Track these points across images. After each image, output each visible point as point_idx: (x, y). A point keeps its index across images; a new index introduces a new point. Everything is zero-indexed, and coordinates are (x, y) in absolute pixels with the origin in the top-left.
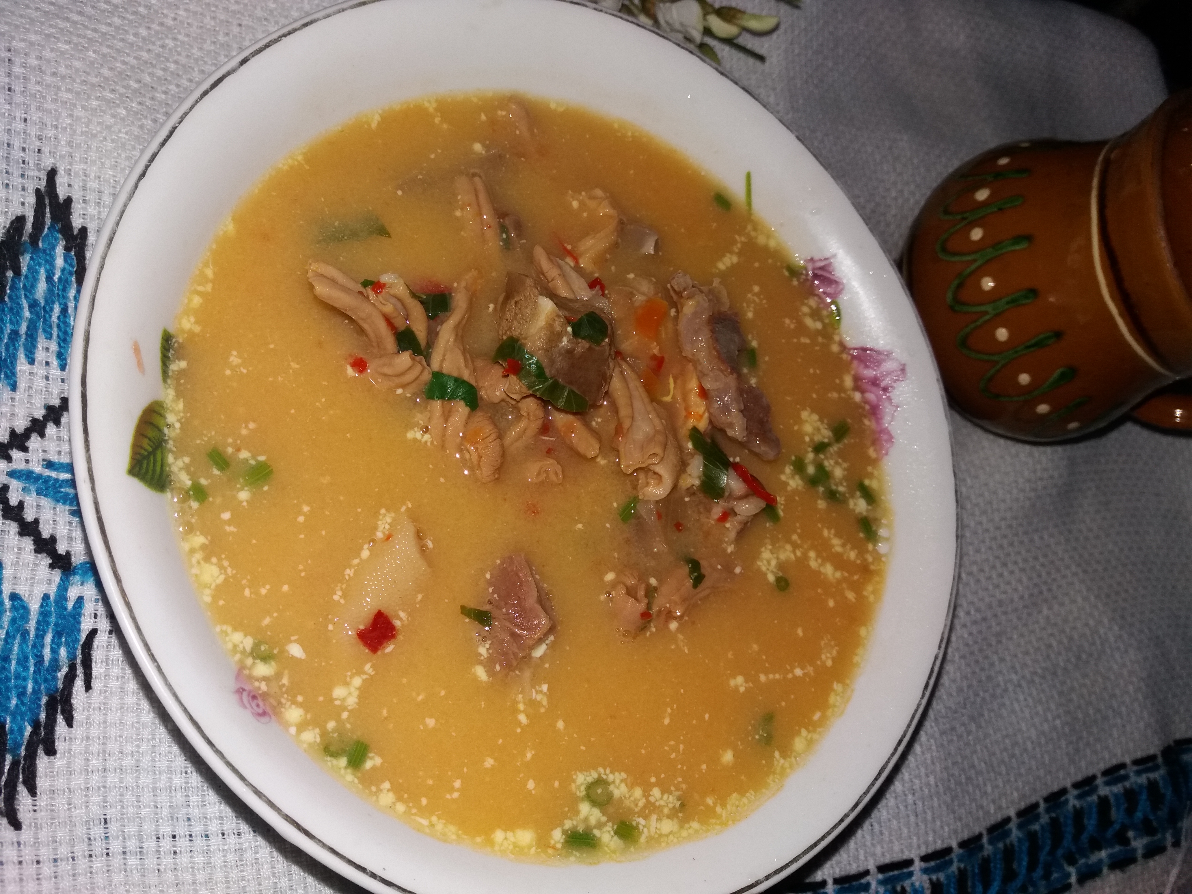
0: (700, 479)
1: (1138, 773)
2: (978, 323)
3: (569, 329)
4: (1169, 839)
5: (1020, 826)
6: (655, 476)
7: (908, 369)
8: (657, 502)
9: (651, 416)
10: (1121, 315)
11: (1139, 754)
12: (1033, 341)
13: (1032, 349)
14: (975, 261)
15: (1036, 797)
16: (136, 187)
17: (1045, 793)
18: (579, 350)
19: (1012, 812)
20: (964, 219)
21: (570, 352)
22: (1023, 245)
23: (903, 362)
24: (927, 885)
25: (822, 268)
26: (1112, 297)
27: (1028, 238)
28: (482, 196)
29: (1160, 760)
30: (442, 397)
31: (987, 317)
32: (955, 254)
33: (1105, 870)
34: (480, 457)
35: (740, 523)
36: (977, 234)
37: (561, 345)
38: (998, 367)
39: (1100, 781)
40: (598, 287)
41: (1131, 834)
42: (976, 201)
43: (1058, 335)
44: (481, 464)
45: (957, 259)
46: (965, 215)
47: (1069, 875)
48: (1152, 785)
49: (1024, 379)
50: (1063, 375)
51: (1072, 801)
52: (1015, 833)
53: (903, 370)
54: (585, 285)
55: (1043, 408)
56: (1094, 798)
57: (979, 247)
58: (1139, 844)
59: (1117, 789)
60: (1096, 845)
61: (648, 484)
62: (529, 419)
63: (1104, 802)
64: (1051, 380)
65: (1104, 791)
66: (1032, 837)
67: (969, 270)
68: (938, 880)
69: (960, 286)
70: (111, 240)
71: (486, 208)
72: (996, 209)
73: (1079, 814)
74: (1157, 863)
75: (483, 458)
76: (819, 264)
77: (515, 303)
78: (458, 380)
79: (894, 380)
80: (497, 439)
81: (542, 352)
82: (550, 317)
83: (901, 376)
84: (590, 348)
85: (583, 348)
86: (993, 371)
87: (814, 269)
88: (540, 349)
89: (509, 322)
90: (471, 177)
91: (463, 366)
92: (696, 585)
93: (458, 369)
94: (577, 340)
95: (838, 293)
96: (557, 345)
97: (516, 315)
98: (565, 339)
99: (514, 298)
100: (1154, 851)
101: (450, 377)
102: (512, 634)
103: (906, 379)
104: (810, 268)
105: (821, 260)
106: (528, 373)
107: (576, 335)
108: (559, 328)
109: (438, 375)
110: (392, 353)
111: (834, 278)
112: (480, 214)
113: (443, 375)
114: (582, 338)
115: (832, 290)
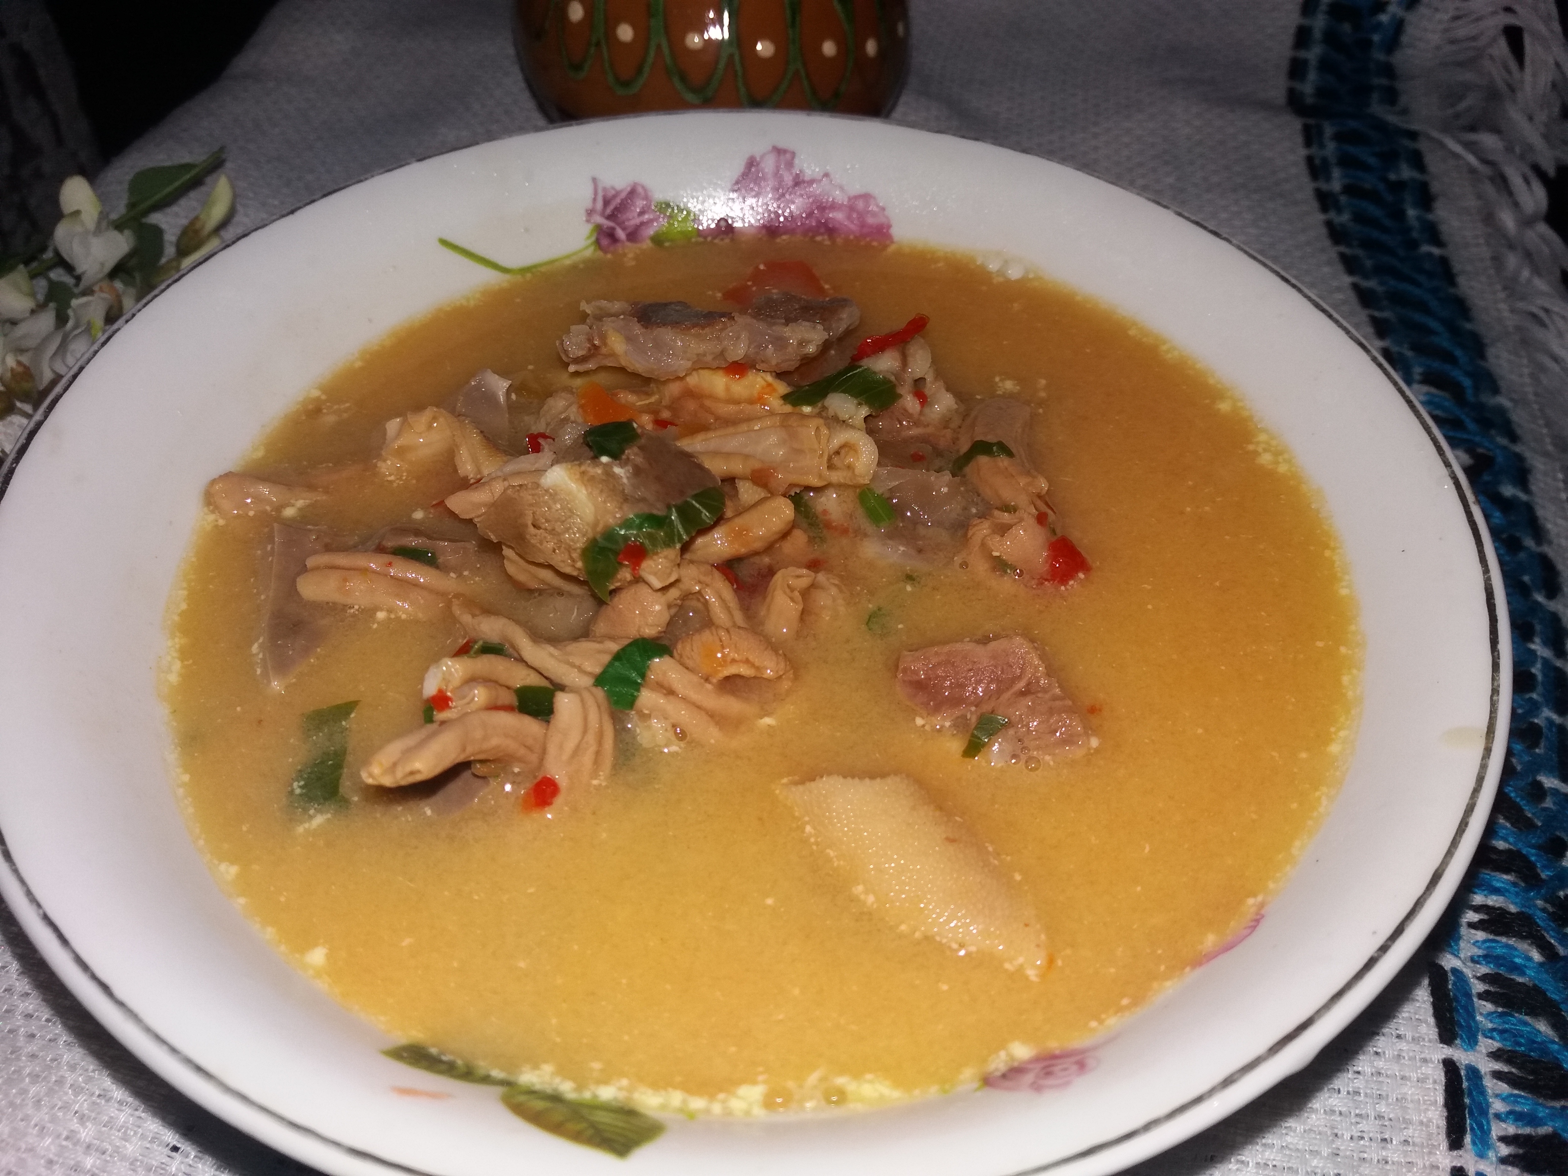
0: (860, 404)
1: (1322, 146)
2: (740, 73)
3: (605, 459)
4: (1406, 142)
5: (1366, 276)
6: (843, 452)
7: (781, 145)
8: (879, 464)
9: (756, 428)
11: (1299, 139)
12: (788, 12)
13: (798, 20)
14: (659, 47)
15: (1333, 252)
16: (120, 1004)
17: (1327, 243)
18: (639, 460)
19: (1347, 280)
20: (598, 44)
21: (637, 472)
23: (771, 148)
24: (1425, 388)
25: (606, 202)
28: (341, 560)
29: (1311, 121)
30: (637, 687)
31: (737, 58)
32: (639, 70)
33: (1430, 217)
34: (747, 661)
35: (936, 378)
37: (625, 481)
38: (803, 73)
39: (1324, 186)
40: (541, 441)
41: (1392, 177)
42: (581, 23)
44: (757, 664)
45: (647, 70)
46: (594, 40)
47: (1430, 255)
48: (1339, 137)
49: (829, 48)
51: (1344, 218)
52: (1371, 284)
53: (779, 151)
54: (532, 457)
55: (871, 47)
56: (1343, 199)
57: (643, 34)
58: (1406, 172)
59: (1336, 173)
60: (1399, 215)
61: (849, 467)
62: (707, 585)
63: (1348, 190)
64: (842, 17)
65: (1336, 185)
66: (1380, 271)
67: (668, 60)
68: (1421, 374)
69: (683, 78)
70: (199, 1069)
71: (359, 560)
73: (1359, 218)
74: (1432, 160)
75: (751, 658)
76: (600, 205)
77: (534, 526)
78: (618, 657)
79: (790, 165)
80: (728, 631)
81: (626, 507)
82: (578, 476)
83: (788, 156)
84: (641, 448)
85: (636, 455)
86: (805, 83)
87: (603, 214)
88: (621, 508)
89: (559, 548)
90: (304, 570)
91: (597, 646)
92: (1010, 454)
93: (599, 652)
94: (624, 457)
95: (646, 198)
96: (623, 484)
97: (552, 532)
98: (617, 470)
99: (526, 526)
100: (1417, 161)
101: (610, 664)
102: (1023, 694)
103: (793, 154)
104: (599, 219)
105: (595, 200)
106: (650, 536)
107: (615, 456)
108: (599, 471)
109: (600, 680)
110: (547, 730)
111: (623, 195)
112: (365, 571)
113: (604, 672)
114: (623, 452)
115: (638, 205)
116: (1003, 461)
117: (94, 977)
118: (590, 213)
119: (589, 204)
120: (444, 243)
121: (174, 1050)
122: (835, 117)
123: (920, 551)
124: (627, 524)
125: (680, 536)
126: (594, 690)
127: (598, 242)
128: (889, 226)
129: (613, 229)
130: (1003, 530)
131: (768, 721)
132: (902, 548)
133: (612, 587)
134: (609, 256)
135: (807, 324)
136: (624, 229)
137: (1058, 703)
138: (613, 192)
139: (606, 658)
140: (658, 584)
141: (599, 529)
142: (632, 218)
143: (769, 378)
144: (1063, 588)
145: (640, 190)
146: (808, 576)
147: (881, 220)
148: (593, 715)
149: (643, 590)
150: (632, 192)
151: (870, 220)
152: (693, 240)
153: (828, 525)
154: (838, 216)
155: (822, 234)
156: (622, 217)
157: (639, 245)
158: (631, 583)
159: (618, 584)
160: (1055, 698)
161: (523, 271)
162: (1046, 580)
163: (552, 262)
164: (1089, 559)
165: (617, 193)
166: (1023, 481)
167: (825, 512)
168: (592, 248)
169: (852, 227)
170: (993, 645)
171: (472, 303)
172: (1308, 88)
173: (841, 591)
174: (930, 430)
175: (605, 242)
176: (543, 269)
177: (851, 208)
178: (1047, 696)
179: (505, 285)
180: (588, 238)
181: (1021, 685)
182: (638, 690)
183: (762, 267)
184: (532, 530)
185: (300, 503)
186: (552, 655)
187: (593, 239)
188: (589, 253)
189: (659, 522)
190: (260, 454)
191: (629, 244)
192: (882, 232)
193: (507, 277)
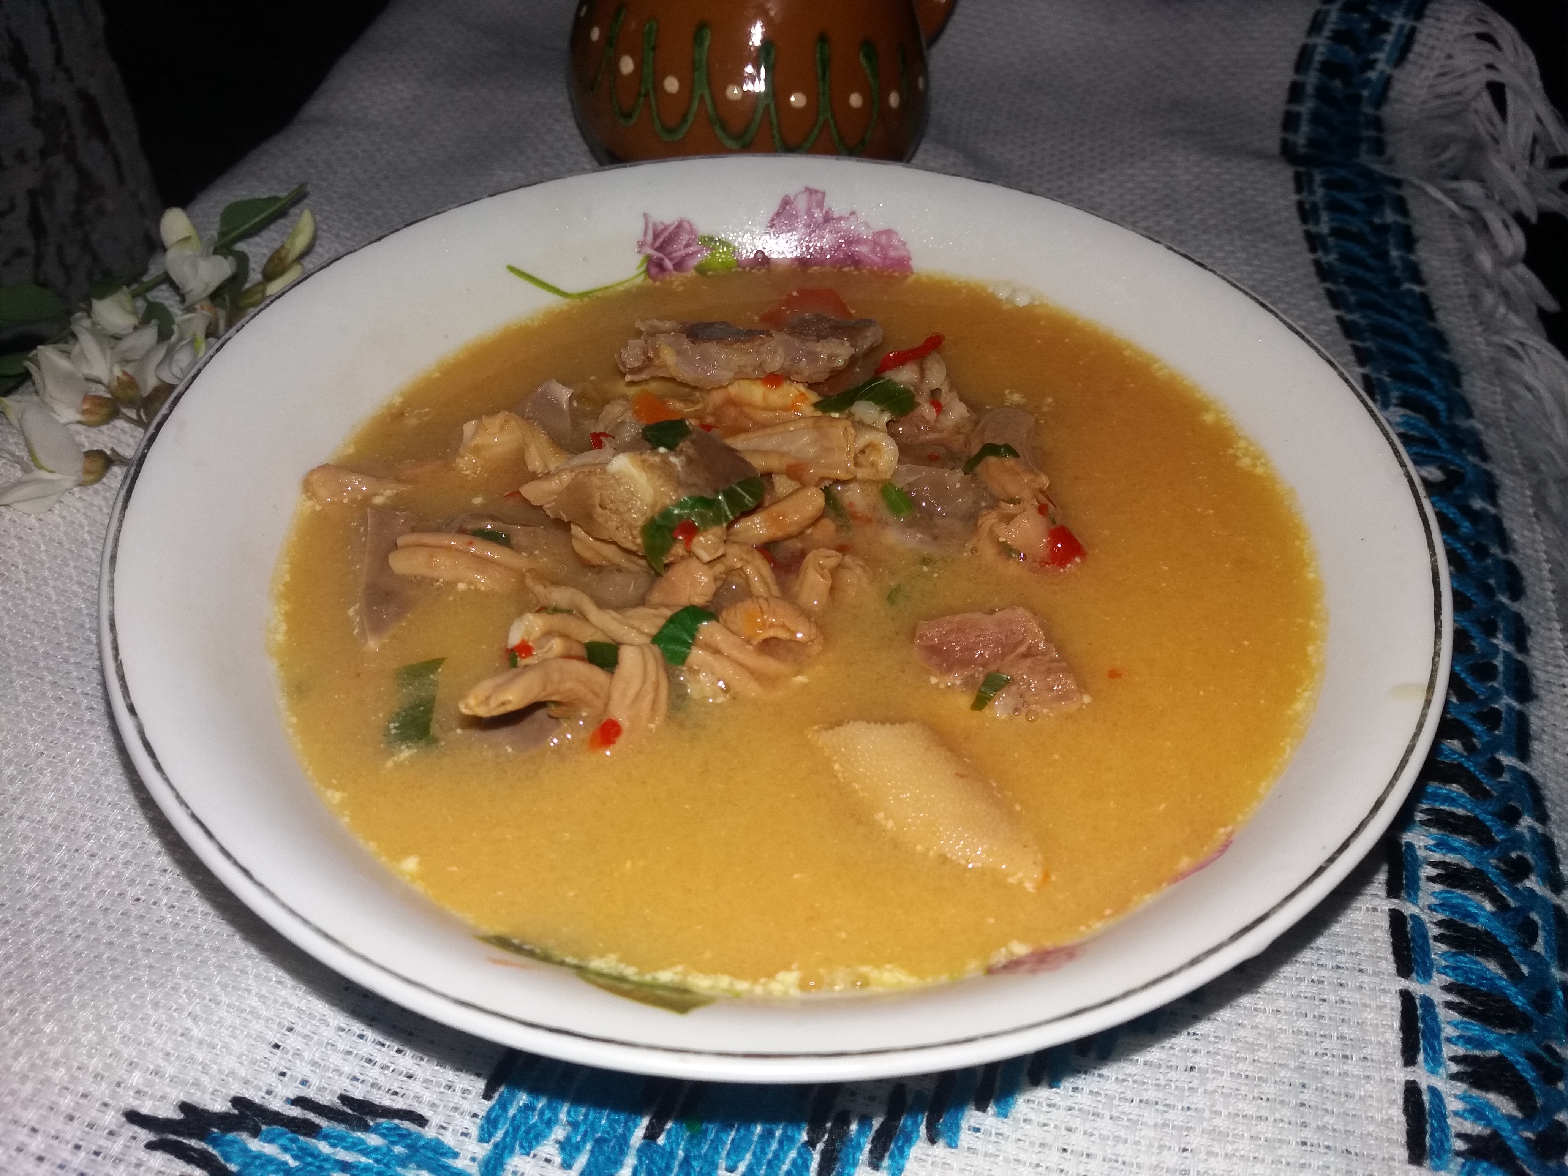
0: (883, 411)
1: (1312, 192)
2: (775, 122)
3: (662, 450)
4: (1390, 189)
5: (1350, 311)
6: (867, 451)
7: (813, 185)
8: (899, 462)
9: (792, 429)
11: (1291, 186)
12: (819, 69)
13: (828, 73)
14: (702, 97)
15: (1320, 288)
17: (1315, 280)
18: (691, 452)
19: (1333, 313)
20: (646, 95)
21: (690, 461)
22: (708, 35)
23: (803, 189)
24: (1402, 411)
25: (656, 236)
27: (702, 26)
28: (427, 539)
29: (1302, 169)
30: (689, 646)
31: (772, 108)
32: (684, 118)
33: (1413, 257)
34: (783, 626)
35: (950, 390)
36: (672, 85)
37: (679, 468)
38: (831, 122)
39: (1312, 228)
40: (602, 438)
41: (1377, 220)
42: (631, 75)
43: (823, 39)
44: (792, 628)
45: (691, 118)
46: (643, 91)
47: (1411, 291)
48: (1327, 184)
49: (855, 100)
50: (866, 56)
51: (1332, 257)
52: (1355, 317)
53: (810, 191)
54: (595, 452)
55: (894, 99)
56: (1331, 240)
57: (687, 86)
58: (1390, 217)
59: (1325, 216)
60: (1383, 255)
61: (873, 465)
62: (748, 563)
63: (1335, 232)
64: (868, 71)
65: (1324, 228)
66: (1362, 305)
67: (710, 109)
68: (1397, 398)
71: (443, 540)
72: (651, 54)
73: (1345, 258)
74: (1415, 206)
75: (787, 624)
76: (650, 238)
77: (601, 506)
78: (671, 620)
79: (820, 204)
80: (767, 600)
81: (680, 491)
82: (639, 464)
83: (819, 196)
84: (693, 442)
85: (689, 447)
86: (834, 131)
87: (652, 246)
88: (676, 491)
89: (622, 526)
90: (395, 547)
91: (653, 611)
92: (1015, 455)
93: (655, 616)
94: (678, 449)
95: (692, 231)
96: (678, 472)
97: (616, 511)
98: (673, 459)
99: (593, 506)
100: (1401, 206)
101: (665, 626)
102: (1025, 656)
103: (824, 194)
104: (650, 251)
105: (646, 233)
106: (701, 516)
107: (671, 447)
108: (657, 459)
109: (656, 639)
110: (612, 679)
111: (672, 228)
112: (449, 548)
113: (661, 632)
114: (677, 445)
115: (684, 238)
116: (1009, 461)
117: (236, 863)
118: (641, 245)
119: (640, 237)
120: (512, 269)
121: (306, 922)
122: (862, 161)
123: (935, 538)
124: (681, 505)
125: (726, 517)
126: (652, 646)
127: (647, 270)
128: (910, 259)
129: (662, 259)
130: (1009, 519)
131: (801, 679)
132: (919, 536)
133: (667, 561)
134: (658, 283)
135: (836, 340)
136: (671, 260)
137: (1055, 664)
138: (662, 227)
139: (661, 622)
140: (706, 558)
141: (657, 509)
142: (679, 249)
143: (802, 388)
144: (1062, 570)
145: (686, 225)
146: (836, 556)
147: (903, 253)
148: (652, 667)
149: (694, 564)
150: (679, 227)
151: (892, 253)
152: (733, 270)
153: (854, 516)
154: (863, 249)
155: (849, 266)
156: (669, 249)
157: (684, 274)
158: (683, 558)
159: (672, 559)
160: (1054, 660)
161: (582, 295)
162: (1047, 563)
163: (607, 288)
164: (1085, 548)
165: (666, 228)
166: (1027, 478)
167: (851, 504)
168: (642, 277)
169: (876, 259)
170: (998, 615)
171: (536, 323)
172: (1300, 139)
173: (865, 571)
174: (945, 435)
175: (654, 271)
176: (599, 294)
177: (875, 243)
178: (1047, 658)
179: (565, 307)
180: (640, 267)
181: (1022, 649)
182: (690, 648)
183: (795, 294)
184: (599, 510)
185: (388, 493)
186: (614, 619)
187: (644, 268)
188: (640, 280)
189: (709, 503)
190: (351, 450)
191: (674, 272)
192: (903, 264)
193: (567, 300)
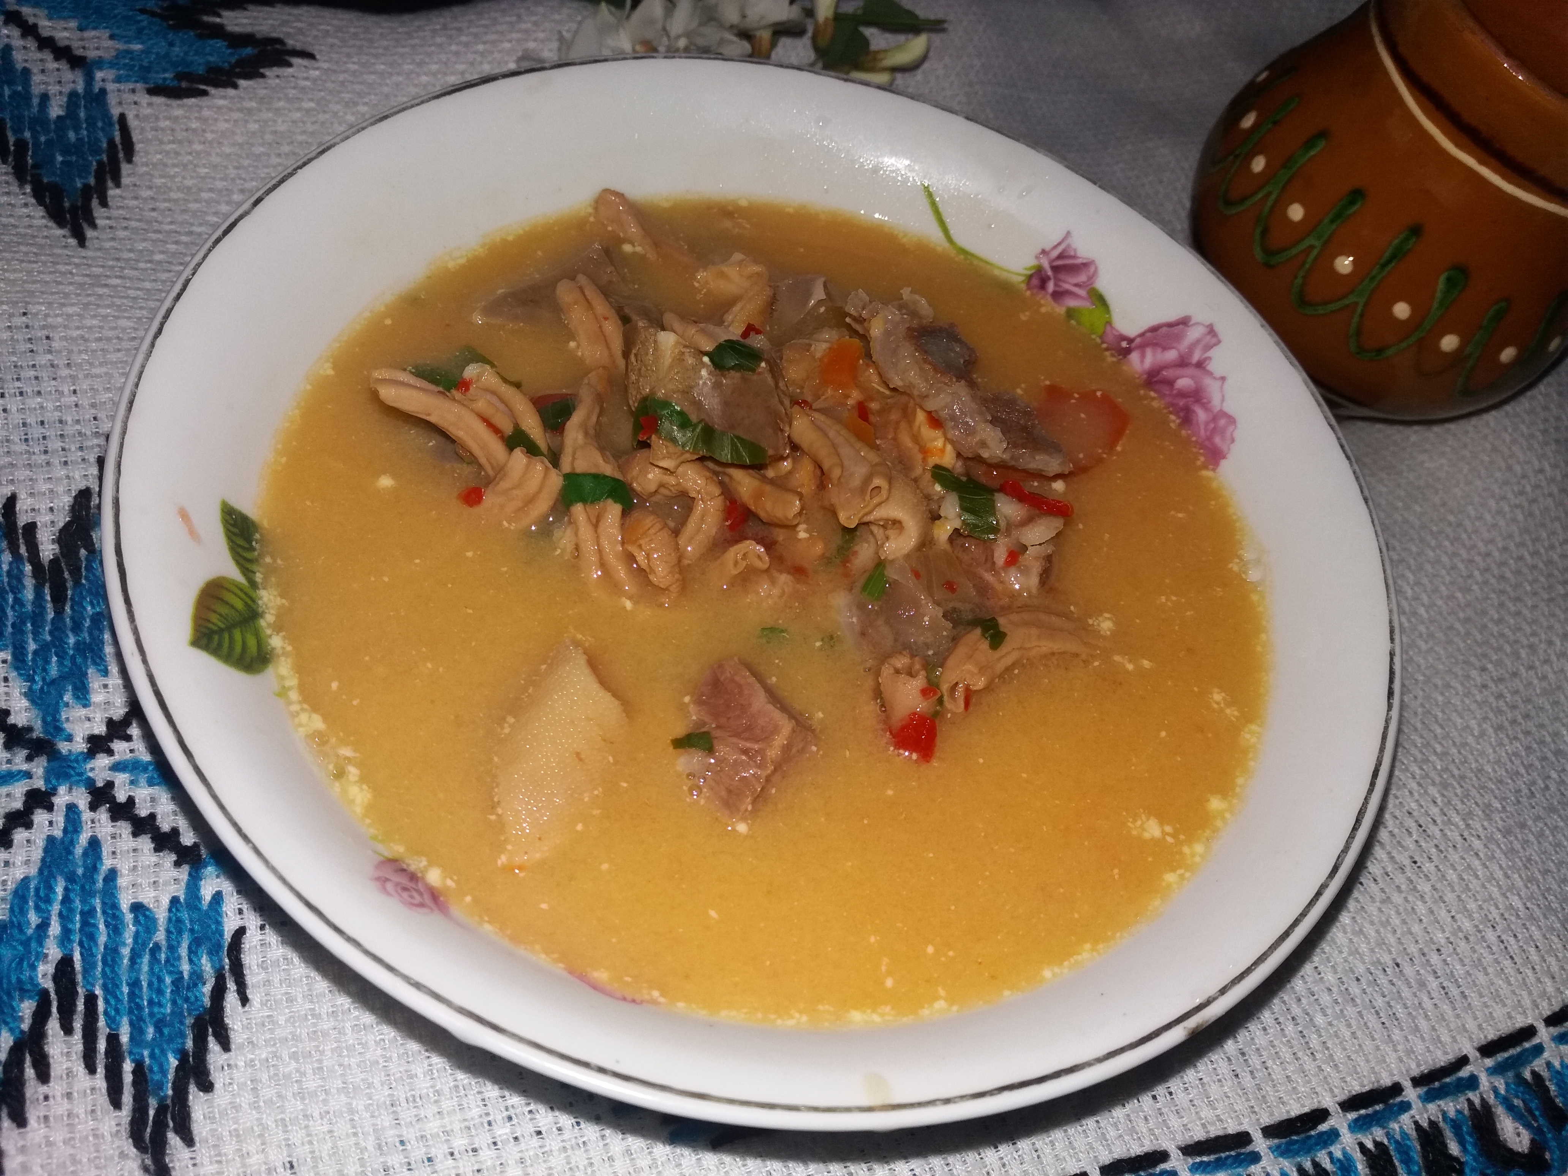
0: (961, 516)
2: (1307, 266)
3: (707, 361)
6: (891, 525)
7: (1218, 328)
8: (906, 557)
10: (1481, 162)
12: (1387, 255)
13: (1391, 266)
14: (1269, 194)
16: (153, 345)
20: (1237, 157)
21: (719, 389)
22: (1321, 144)
23: (1208, 322)
25: (1061, 256)
26: (1457, 145)
27: (1323, 134)
30: (585, 501)
31: (1315, 252)
32: (1243, 200)
35: (1038, 558)
36: (1259, 164)
37: (700, 382)
38: (1359, 310)
42: (1244, 132)
43: (1416, 231)
44: (652, 564)
45: (1248, 204)
46: (1237, 152)
49: (1402, 310)
50: (1449, 280)
53: (1211, 331)
57: (1267, 175)
62: (703, 500)
64: (1439, 295)
67: (1266, 209)
69: (1265, 232)
70: (131, 403)
72: (1270, 126)
76: (1055, 253)
78: (596, 477)
79: (1208, 347)
82: (676, 351)
83: (1214, 340)
84: (743, 380)
85: (733, 379)
87: (1051, 262)
89: (636, 384)
90: (573, 278)
91: (602, 461)
92: (996, 647)
93: (596, 465)
94: (722, 372)
95: (1092, 278)
97: (639, 370)
101: (589, 475)
102: (744, 751)
103: (1219, 342)
104: (1046, 264)
105: (1055, 247)
107: (718, 366)
108: (693, 360)
109: (572, 477)
110: (506, 464)
111: (1079, 261)
112: (591, 308)
113: (580, 475)
114: (728, 370)
115: (1082, 278)
116: (983, 645)
118: (1044, 252)
119: (1048, 247)
123: (863, 634)
126: (564, 477)
127: (1030, 277)
128: (1224, 457)
129: (1049, 278)
132: (854, 620)
134: (1028, 293)
136: (1056, 285)
138: (1072, 253)
139: (593, 471)
142: (1069, 283)
143: (949, 448)
144: (892, 748)
145: (1092, 269)
146: (766, 562)
147: (1224, 448)
148: (534, 484)
150: (1086, 265)
151: (1217, 440)
152: (1093, 336)
153: (845, 561)
154: (1201, 415)
155: (1179, 417)
156: (1062, 276)
157: (1055, 305)
161: (963, 251)
162: (891, 733)
163: (987, 263)
165: (1074, 257)
166: (971, 667)
167: (856, 553)
168: (1022, 278)
169: (1202, 433)
170: (773, 709)
171: (905, 240)
173: (781, 597)
174: (999, 587)
175: (1035, 282)
176: (976, 262)
177: (1215, 418)
179: (939, 249)
180: (1030, 269)
181: (753, 746)
182: (577, 502)
183: (1099, 394)
185: (639, 249)
186: (575, 440)
187: (1029, 272)
188: (1018, 280)
190: (666, 205)
191: (1049, 298)
192: (1215, 456)
193: (946, 244)
